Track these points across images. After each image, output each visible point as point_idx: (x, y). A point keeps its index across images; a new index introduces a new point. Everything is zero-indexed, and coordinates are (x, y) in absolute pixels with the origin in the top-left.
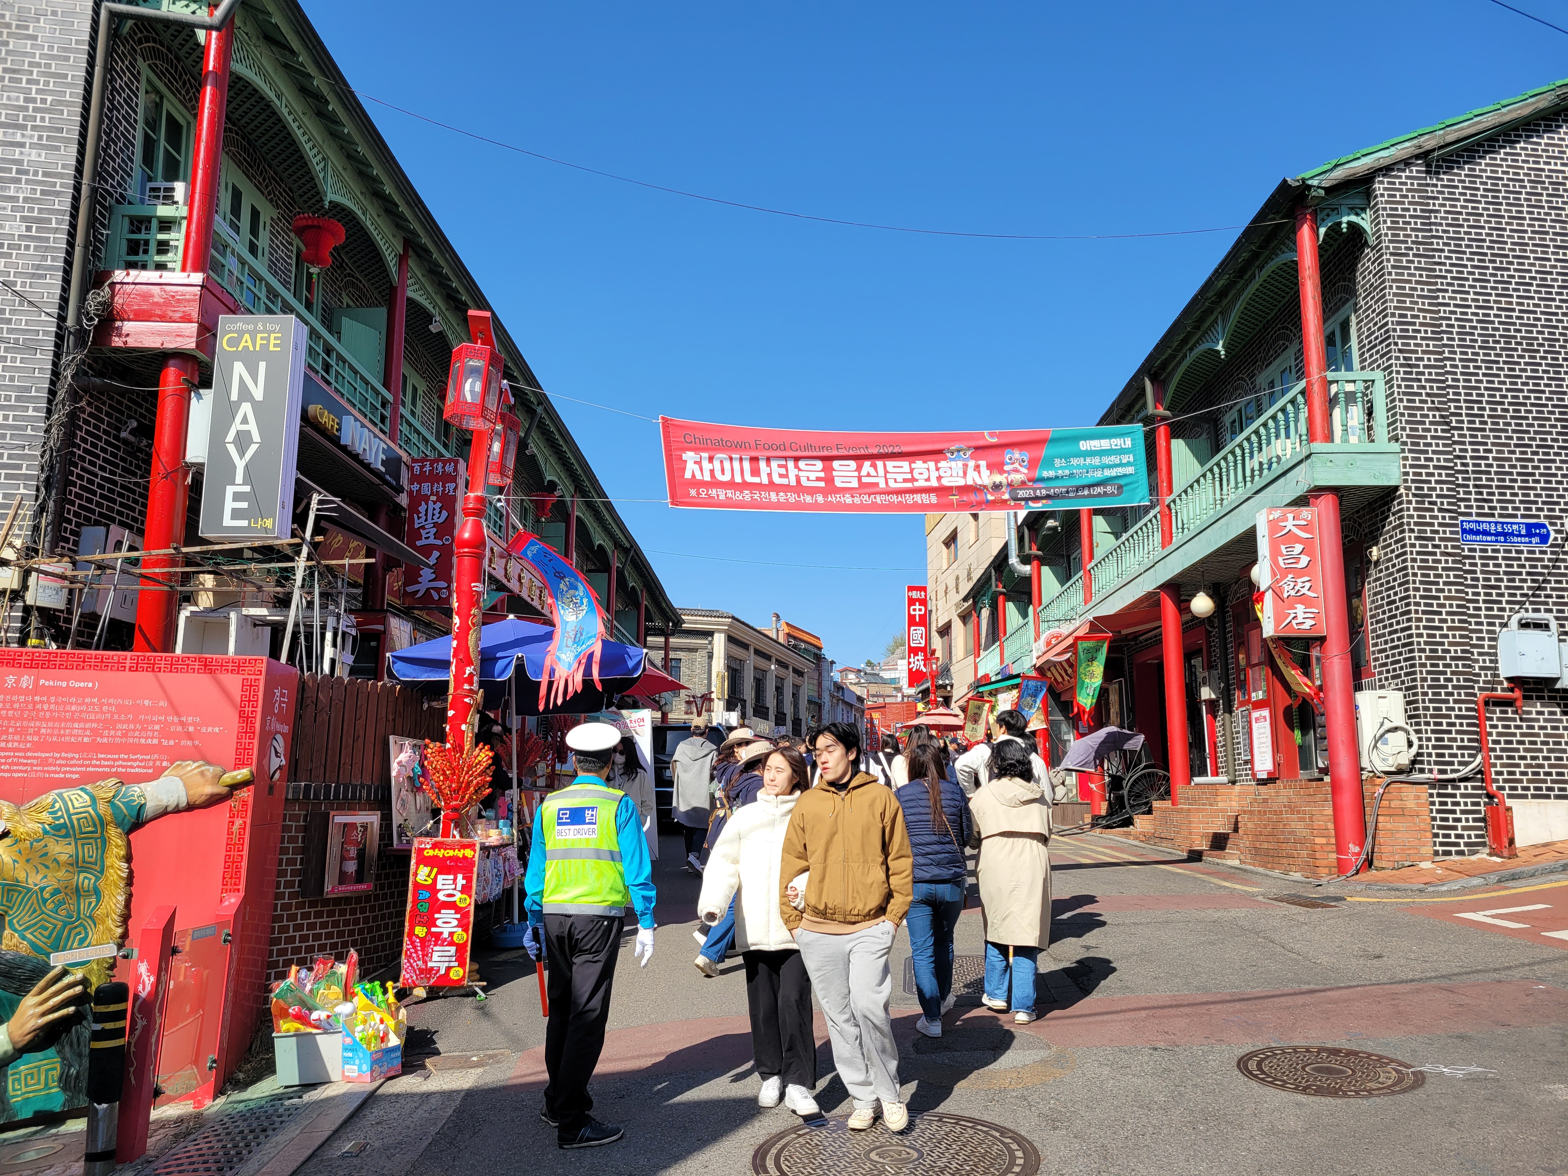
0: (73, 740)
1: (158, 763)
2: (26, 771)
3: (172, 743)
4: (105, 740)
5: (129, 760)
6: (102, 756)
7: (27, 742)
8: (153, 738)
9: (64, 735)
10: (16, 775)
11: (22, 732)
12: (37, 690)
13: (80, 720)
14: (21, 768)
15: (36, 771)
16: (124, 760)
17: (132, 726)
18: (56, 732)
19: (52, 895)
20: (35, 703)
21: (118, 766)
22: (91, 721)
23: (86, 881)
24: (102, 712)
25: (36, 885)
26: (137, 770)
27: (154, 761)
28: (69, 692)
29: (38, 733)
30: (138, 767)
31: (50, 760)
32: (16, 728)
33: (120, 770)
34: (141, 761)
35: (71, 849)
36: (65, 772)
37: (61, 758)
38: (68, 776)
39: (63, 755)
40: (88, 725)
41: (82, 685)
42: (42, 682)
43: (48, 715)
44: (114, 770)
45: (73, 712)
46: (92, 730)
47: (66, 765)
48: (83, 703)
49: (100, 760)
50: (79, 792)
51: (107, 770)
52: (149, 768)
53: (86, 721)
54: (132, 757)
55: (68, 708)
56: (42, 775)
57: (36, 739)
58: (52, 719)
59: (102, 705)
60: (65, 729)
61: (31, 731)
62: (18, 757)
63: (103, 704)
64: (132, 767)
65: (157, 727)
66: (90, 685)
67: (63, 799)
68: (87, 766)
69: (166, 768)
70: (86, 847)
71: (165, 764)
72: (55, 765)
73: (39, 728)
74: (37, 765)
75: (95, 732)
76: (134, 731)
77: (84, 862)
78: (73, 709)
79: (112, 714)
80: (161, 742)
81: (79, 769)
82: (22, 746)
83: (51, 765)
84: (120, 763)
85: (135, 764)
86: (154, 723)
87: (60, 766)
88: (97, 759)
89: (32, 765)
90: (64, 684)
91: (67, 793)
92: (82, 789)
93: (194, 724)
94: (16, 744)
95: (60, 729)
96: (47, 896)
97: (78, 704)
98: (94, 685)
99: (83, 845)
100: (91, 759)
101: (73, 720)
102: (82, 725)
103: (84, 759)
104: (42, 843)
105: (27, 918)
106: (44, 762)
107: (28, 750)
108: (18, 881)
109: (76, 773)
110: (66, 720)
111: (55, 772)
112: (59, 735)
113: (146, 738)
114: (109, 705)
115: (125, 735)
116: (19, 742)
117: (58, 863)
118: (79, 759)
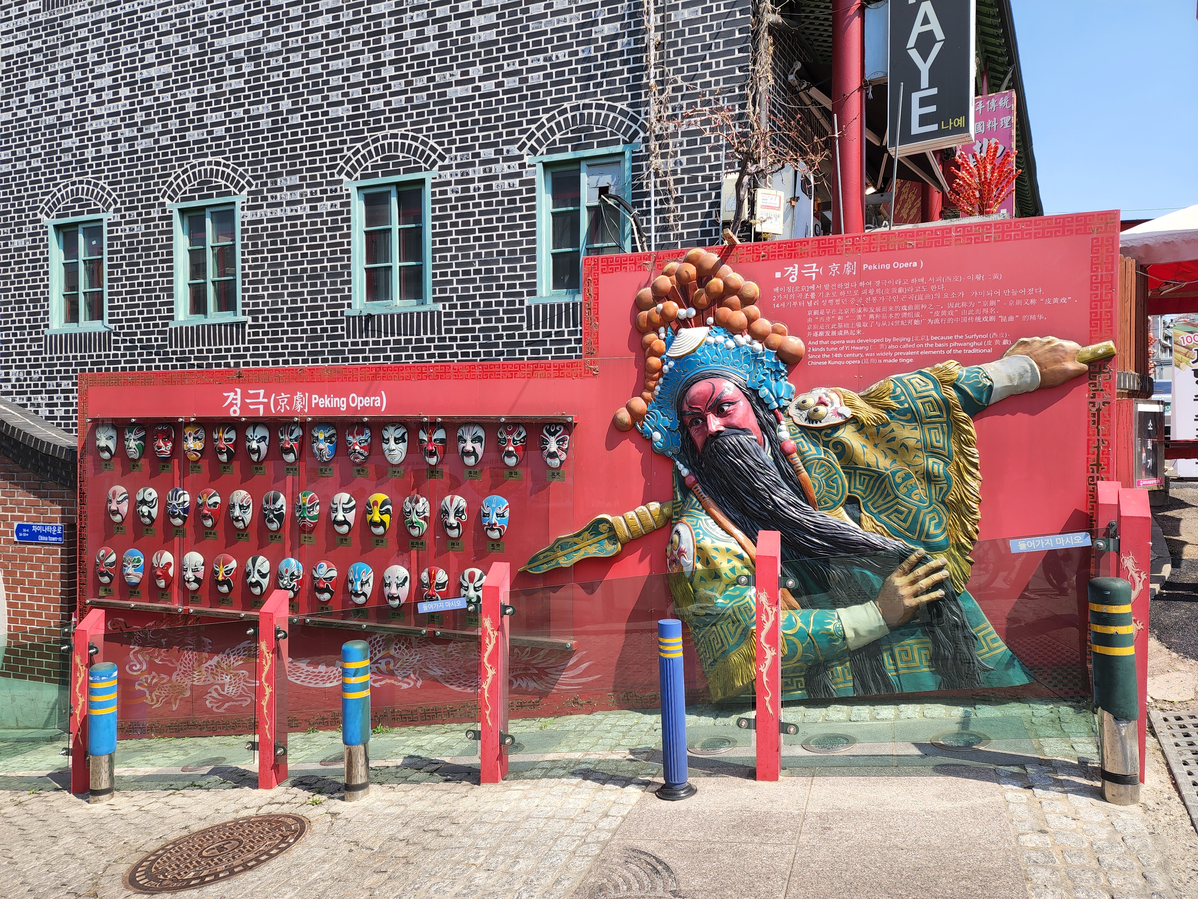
0: (902, 323)
1: (997, 342)
2: (859, 358)
3: (1011, 319)
4: (937, 321)
5: (964, 340)
6: (936, 338)
7: (856, 329)
8: (989, 315)
9: (893, 320)
10: (849, 362)
11: (851, 319)
12: (862, 275)
13: (908, 302)
14: (853, 355)
15: (869, 358)
16: (959, 341)
17: (964, 304)
18: (884, 317)
19: (904, 480)
20: (861, 289)
21: (954, 348)
22: (920, 302)
23: (936, 466)
24: (929, 292)
25: (886, 469)
26: (975, 351)
27: (993, 340)
28: (895, 273)
29: (865, 319)
30: (976, 347)
31: (882, 346)
32: (845, 315)
33: (956, 351)
34: (979, 340)
35: (917, 434)
36: (898, 357)
37: (892, 343)
38: (902, 360)
39: (895, 339)
40: (917, 307)
41: (906, 265)
42: (865, 266)
43: (874, 299)
44: (950, 352)
45: (901, 295)
46: (922, 311)
47: (899, 350)
48: (910, 284)
49: (933, 342)
50: (918, 376)
51: (941, 352)
52: (988, 347)
53: (913, 303)
54: (967, 337)
55: (894, 290)
56: (873, 361)
57: (865, 325)
58: (879, 304)
59: (929, 284)
60: (893, 313)
61: (859, 317)
62: (850, 345)
63: (931, 283)
64: (968, 348)
65: (992, 303)
66: (915, 264)
67: (903, 383)
68: (921, 349)
69: (1008, 347)
70: (932, 431)
71: (1005, 342)
72: (888, 350)
73: (868, 314)
74: (869, 352)
75: (925, 314)
76: (967, 309)
77: (932, 446)
78: (900, 291)
79: (942, 293)
80: (998, 319)
81: (912, 353)
82: (852, 333)
83: (883, 351)
84: (955, 344)
85: (972, 345)
86: (989, 299)
87: (893, 351)
88: (930, 342)
89: (863, 352)
90: (888, 266)
91: (905, 377)
92: (920, 373)
93: (1035, 296)
94: (846, 332)
95: (888, 313)
96: (898, 481)
97: (904, 286)
98: (919, 264)
99: (929, 429)
100: (924, 342)
101: (901, 304)
102: (910, 307)
103: (917, 343)
104: (888, 429)
105: (880, 502)
106: (876, 348)
107: (859, 337)
108: (869, 465)
109: (909, 357)
110: (893, 304)
111: (888, 357)
112: (888, 320)
113: (983, 315)
114: (937, 283)
115: (958, 315)
116: (849, 330)
117: (907, 448)
118: (910, 343)
